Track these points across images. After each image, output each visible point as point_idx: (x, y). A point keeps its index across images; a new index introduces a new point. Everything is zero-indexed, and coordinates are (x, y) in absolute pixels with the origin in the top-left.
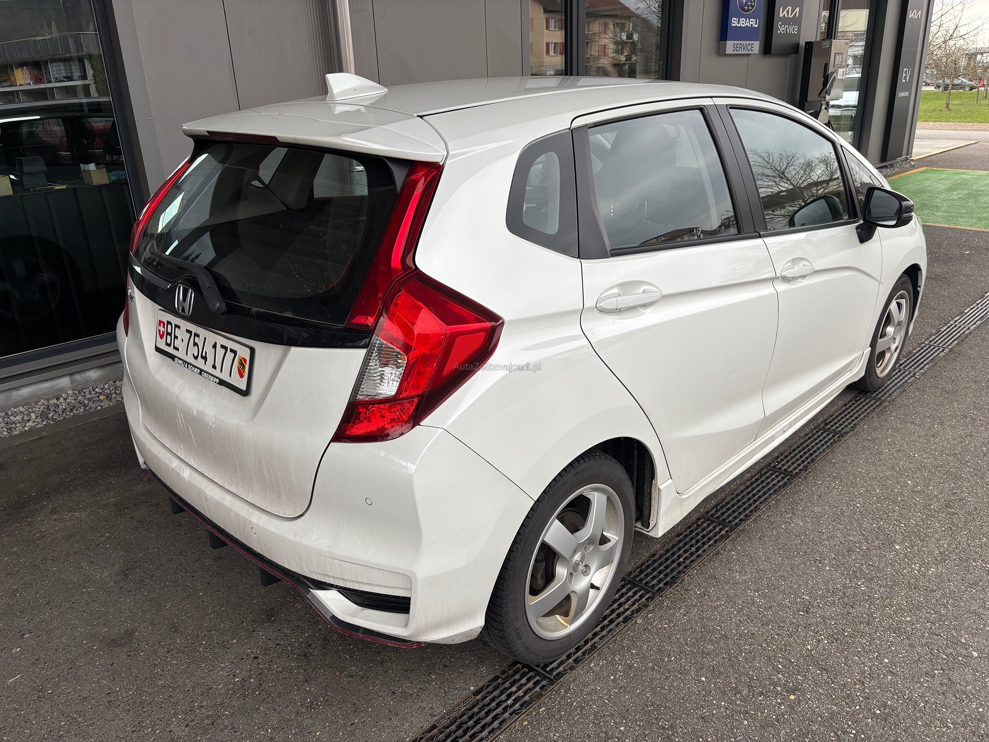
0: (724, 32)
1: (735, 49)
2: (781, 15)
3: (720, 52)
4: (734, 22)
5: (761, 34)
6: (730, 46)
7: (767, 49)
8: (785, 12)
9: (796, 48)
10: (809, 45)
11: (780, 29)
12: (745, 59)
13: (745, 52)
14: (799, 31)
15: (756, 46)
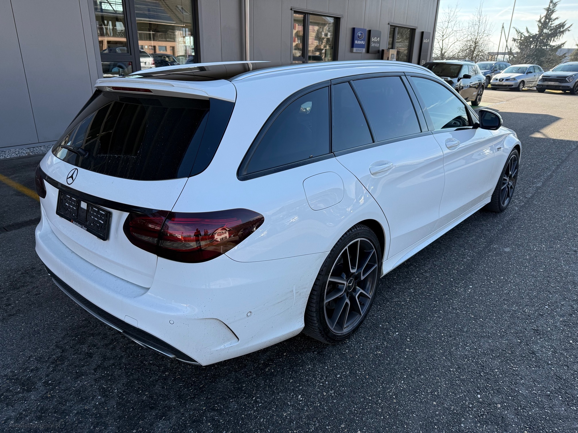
0: (353, 45)
1: (357, 51)
2: (373, 40)
3: (351, 51)
4: (356, 42)
5: (366, 46)
6: (355, 50)
7: (368, 51)
8: (374, 39)
9: (379, 51)
10: (383, 51)
11: (372, 45)
12: (361, 54)
13: (360, 52)
14: (379, 46)
15: (364, 50)
